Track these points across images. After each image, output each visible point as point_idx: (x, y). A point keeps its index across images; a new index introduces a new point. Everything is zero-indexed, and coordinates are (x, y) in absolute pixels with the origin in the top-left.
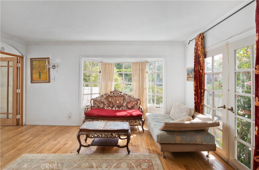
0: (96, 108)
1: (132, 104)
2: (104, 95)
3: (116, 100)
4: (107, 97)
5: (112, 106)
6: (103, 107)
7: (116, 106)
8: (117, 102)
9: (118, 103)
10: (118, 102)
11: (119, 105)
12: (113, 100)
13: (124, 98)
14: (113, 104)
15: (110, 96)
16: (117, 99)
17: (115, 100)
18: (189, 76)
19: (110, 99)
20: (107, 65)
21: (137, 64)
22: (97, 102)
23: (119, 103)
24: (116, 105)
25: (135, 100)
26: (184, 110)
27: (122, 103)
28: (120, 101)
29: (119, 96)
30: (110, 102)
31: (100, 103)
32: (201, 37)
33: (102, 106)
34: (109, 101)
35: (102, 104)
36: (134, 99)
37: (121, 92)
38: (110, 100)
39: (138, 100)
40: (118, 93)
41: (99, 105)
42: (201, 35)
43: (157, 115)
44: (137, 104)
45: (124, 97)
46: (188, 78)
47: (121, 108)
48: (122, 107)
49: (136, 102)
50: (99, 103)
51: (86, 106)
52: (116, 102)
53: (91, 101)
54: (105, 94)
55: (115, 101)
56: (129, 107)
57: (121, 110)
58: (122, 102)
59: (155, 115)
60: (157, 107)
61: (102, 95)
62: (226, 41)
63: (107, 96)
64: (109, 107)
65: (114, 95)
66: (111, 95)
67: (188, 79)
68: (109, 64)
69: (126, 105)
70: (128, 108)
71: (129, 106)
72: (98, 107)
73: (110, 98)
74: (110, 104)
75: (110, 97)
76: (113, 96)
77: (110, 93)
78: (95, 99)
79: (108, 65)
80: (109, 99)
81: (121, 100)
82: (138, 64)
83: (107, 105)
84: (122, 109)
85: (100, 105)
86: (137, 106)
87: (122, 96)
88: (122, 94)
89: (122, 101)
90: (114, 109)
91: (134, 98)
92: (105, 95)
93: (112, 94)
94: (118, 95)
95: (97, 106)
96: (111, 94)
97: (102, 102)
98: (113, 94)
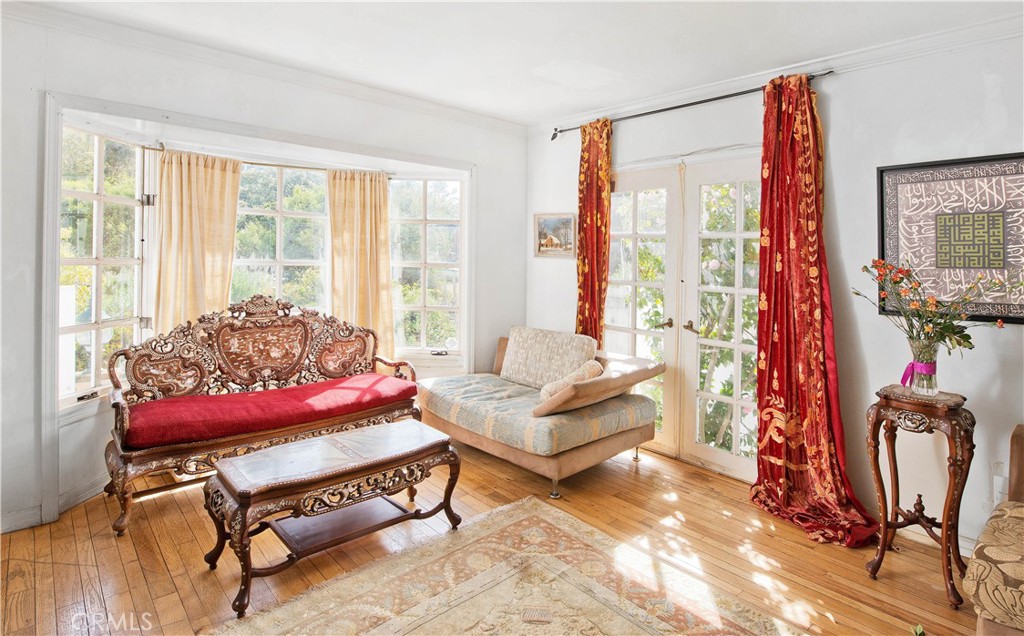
0: (154, 397)
1: (343, 353)
2: (194, 322)
3: (265, 344)
4: (218, 332)
5: (246, 375)
6: (197, 387)
7: (267, 372)
8: (273, 355)
9: (275, 359)
10: (275, 353)
11: (281, 364)
12: (251, 348)
13: (306, 331)
14: (251, 364)
15: (232, 326)
16: (270, 338)
17: (261, 347)
18: (543, 242)
19: (232, 341)
20: (202, 168)
21: (353, 178)
22: (156, 366)
23: (286, 355)
24: (266, 367)
25: (354, 334)
26: (569, 347)
27: (297, 355)
28: (287, 347)
29: (280, 323)
30: (234, 359)
31: (179, 371)
32: (606, 131)
33: (189, 384)
34: (229, 354)
35: (190, 373)
36: (351, 333)
37: (287, 307)
38: (234, 345)
39: (367, 336)
40: (274, 308)
41: (170, 380)
42: (606, 125)
43: (462, 381)
44: (363, 351)
45: (304, 325)
46: (541, 245)
47: (296, 377)
48: (298, 374)
49: (358, 345)
50: (169, 371)
51: (80, 399)
52: (268, 354)
53: (111, 365)
54: (200, 321)
55: (261, 351)
56: (331, 369)
57: (293, 389)
58: (297, 351)
59: (458, 381)
60: (439, 354)
61: (186, 325)
62: (679, 161)
63: (216, 327)
64: (233, 381)
65: (253, 320)
66: (238, 323)
67: (542, 248)
68: (209, 163)
69: (318, 361)
70: (324, 373)
71: (331, 363)
72: (166, 390)
73: (233, 336)
74: (238, 367)
75: (233, 330)
76: (248, 324)
77: (230, 314)
78: (143, 352)
79: (205, 166)
80: (227, 341)
81: (293, 341)
82: (357, 182)
83: (218, 373)
84: (298, 383)
85: (179, 379)
86: (365, 359)
87: (296, 322)
88: (295, 313)
89: (297, 344)
90: (260, 389)
91: (347, 329)
92: (203, 325)
93: (243, 314)
94: (274, 318)
95: (156, 389)
96: (237, 318)
97: (192, 364)
98: (249, 314)
